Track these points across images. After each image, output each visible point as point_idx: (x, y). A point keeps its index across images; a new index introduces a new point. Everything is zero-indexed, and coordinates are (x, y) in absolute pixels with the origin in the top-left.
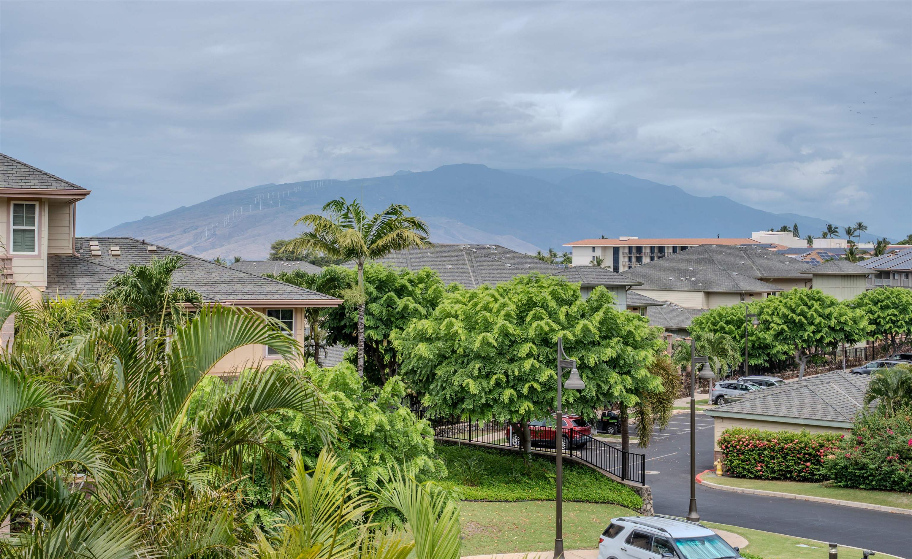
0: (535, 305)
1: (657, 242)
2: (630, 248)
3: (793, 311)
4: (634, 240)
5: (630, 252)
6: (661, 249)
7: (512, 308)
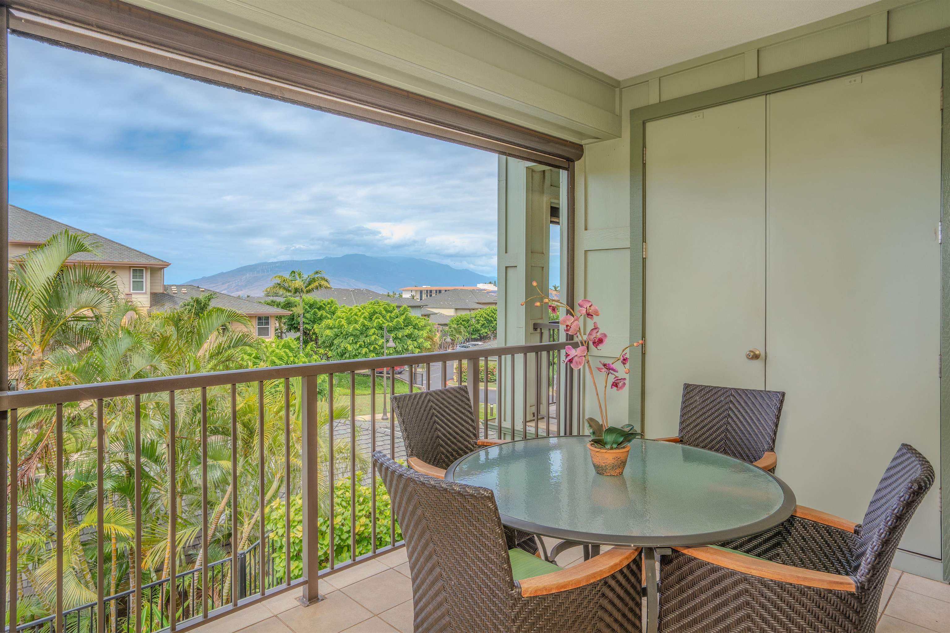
0: (377, 313)
1: (438, 288)
2: (427, 291)
3: (488, 316)
4: (429, 287)
5: (427, 292)
6: (440, 291)
7: (367, 314)
